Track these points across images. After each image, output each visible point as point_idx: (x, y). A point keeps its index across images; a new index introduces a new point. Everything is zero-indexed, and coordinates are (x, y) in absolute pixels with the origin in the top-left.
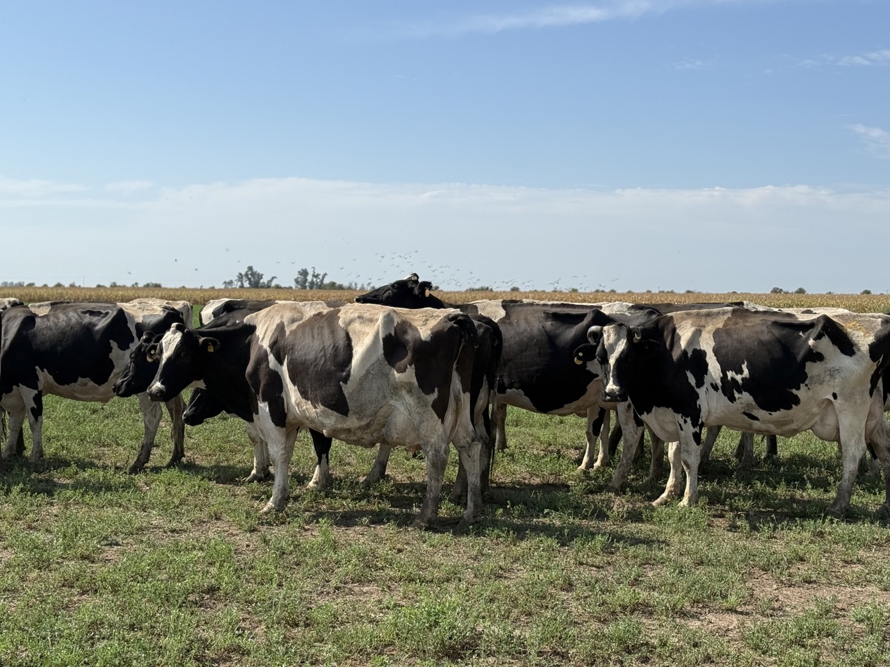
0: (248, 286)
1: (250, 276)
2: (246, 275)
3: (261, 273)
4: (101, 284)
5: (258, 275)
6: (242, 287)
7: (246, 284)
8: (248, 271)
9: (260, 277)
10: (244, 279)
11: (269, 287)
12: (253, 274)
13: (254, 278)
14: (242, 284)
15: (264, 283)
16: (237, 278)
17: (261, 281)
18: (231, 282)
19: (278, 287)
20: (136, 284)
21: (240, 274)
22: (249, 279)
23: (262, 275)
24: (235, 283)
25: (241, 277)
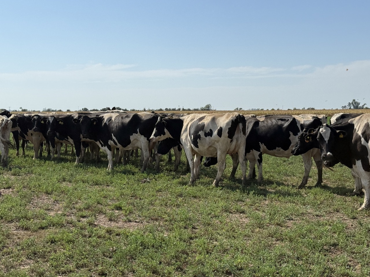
0: (353, 108)
1: (354, 104)
2: (352, 103)
3: (359, 102)
4: (290, 109)
5: (358, 103)
6: (350, 108)
7: (352, 107)
8: (353, 102)
9: (359, 104)
10: (351, 105)
11: (363, 108)
12: (355, 103)
13: (356, 104)
14: (350, 107)
15: (360, 107)
16: (348, 105)
17: (359, 106)
18: (345, 107)
19: (367, 108)
20: (304, 108)
21: (350, 103)
22: (354, 105)
23: (360, 103)
24: (347, 107)
25: (350, 104)
